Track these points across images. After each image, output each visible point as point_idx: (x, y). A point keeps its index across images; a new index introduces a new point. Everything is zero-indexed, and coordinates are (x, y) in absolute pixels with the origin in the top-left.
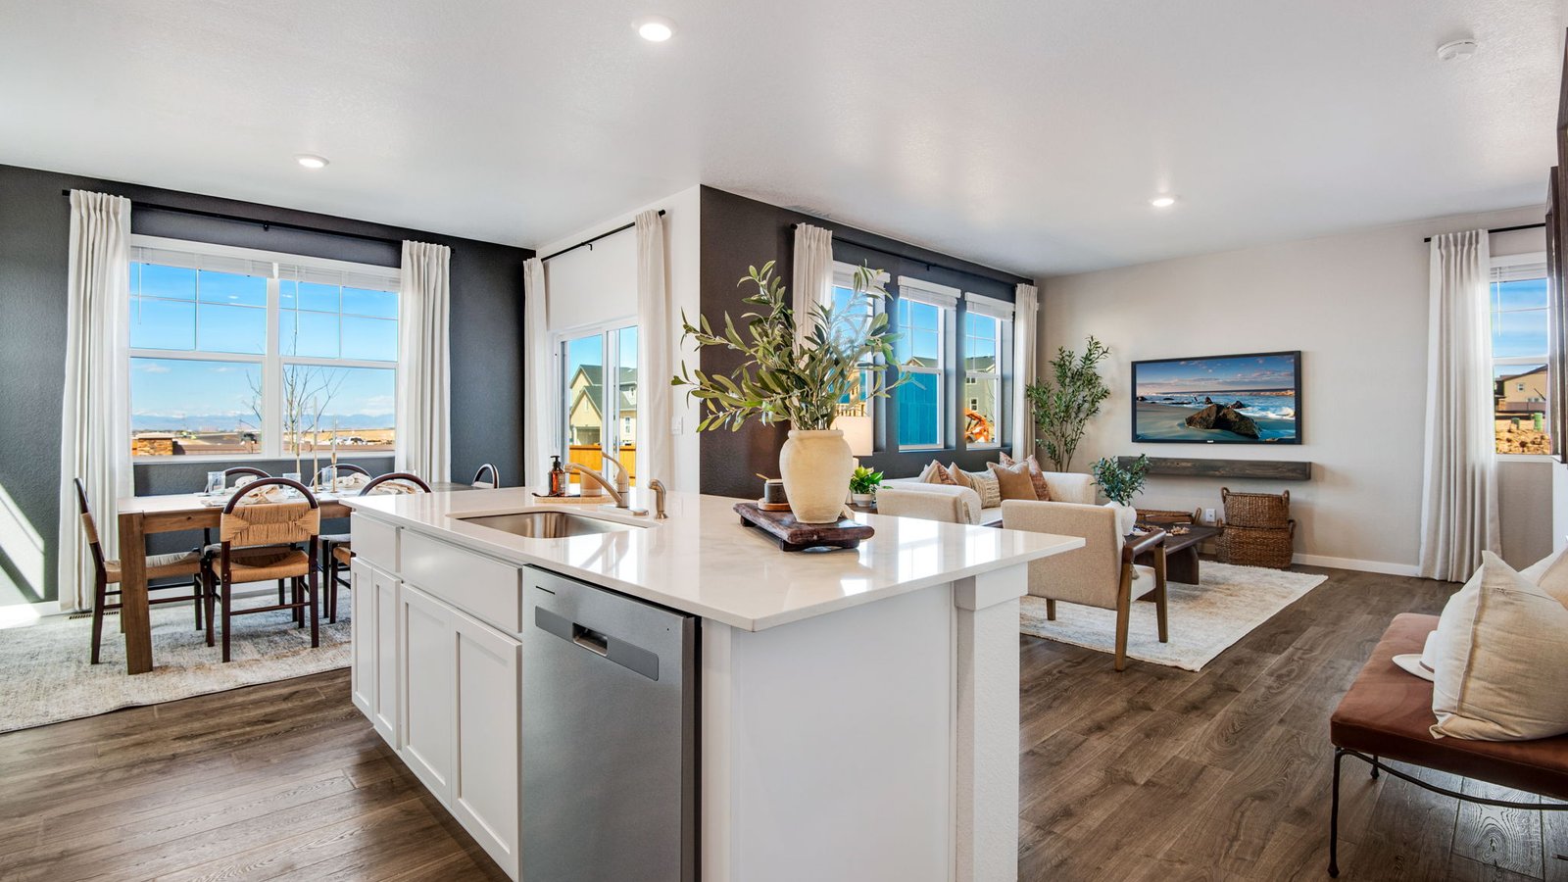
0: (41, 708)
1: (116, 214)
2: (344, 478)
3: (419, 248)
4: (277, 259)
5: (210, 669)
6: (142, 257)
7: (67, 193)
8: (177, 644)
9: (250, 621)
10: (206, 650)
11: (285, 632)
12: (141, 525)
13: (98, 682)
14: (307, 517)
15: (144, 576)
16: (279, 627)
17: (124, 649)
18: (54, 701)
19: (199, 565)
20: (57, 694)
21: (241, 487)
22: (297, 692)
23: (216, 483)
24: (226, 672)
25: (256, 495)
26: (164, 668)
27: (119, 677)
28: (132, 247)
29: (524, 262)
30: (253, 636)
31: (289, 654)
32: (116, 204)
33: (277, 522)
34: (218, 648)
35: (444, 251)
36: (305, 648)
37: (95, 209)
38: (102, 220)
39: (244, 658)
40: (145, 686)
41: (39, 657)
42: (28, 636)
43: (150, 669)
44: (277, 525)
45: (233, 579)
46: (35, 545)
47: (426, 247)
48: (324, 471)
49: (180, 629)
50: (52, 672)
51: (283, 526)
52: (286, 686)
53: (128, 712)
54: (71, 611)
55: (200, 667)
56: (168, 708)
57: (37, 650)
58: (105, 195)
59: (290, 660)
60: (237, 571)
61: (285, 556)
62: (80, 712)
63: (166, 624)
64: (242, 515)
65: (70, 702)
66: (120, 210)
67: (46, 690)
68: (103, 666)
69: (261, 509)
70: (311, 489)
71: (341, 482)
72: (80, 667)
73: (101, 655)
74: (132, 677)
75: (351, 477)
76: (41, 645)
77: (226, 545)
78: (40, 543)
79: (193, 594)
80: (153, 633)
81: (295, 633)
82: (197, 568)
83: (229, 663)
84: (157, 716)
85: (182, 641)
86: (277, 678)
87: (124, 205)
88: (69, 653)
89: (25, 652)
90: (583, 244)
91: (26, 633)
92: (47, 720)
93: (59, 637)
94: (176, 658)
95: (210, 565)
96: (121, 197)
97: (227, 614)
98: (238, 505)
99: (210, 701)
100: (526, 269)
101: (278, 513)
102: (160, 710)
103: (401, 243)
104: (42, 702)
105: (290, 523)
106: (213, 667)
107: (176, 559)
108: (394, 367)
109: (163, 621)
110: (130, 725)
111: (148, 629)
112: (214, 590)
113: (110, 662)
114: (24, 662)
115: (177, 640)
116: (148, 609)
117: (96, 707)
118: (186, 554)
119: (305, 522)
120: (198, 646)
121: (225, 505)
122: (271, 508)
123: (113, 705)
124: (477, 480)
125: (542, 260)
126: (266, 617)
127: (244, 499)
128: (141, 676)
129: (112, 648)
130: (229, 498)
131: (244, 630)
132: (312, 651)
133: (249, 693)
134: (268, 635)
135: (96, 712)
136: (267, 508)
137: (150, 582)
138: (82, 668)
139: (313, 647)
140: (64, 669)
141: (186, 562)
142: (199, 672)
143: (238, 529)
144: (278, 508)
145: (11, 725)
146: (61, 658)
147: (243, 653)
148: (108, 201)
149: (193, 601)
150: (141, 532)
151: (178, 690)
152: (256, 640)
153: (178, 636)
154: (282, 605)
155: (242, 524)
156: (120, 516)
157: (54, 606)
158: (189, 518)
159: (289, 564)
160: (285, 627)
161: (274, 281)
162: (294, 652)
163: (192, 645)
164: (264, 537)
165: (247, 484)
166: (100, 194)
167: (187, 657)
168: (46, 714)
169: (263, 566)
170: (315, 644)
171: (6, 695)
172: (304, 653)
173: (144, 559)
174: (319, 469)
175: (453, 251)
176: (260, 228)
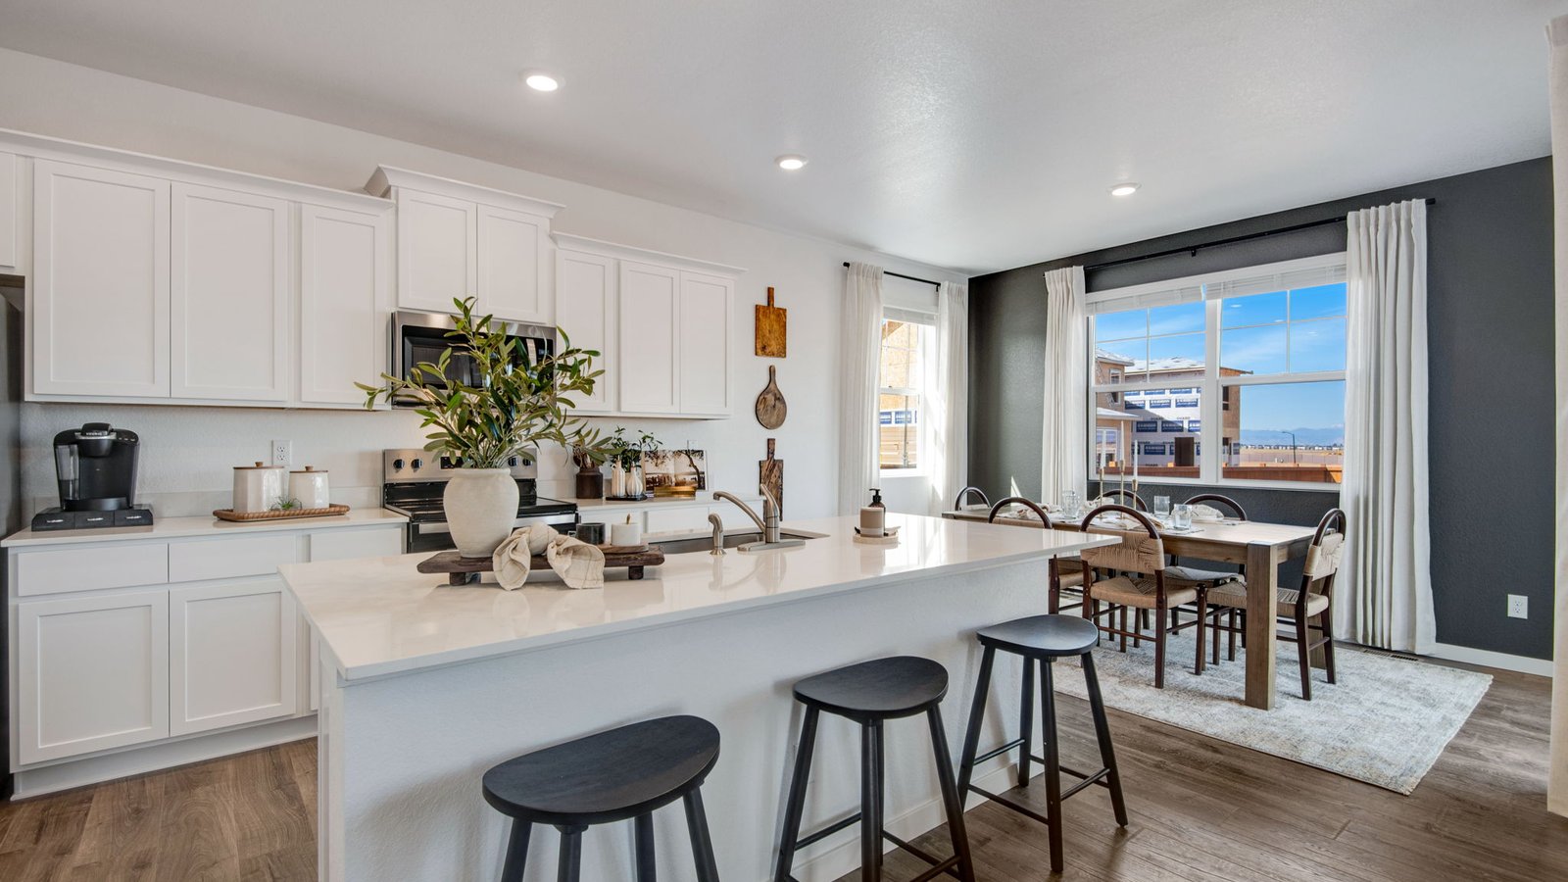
1: (1072, 281)
3: (1368, 216)
6: (1094, 311)
28: (1087, 304)
32: (1071, 272)
35: (1417, 206)
58: (1064, 269)
66: (1077, 278)
96: (1075, 267)
103: (1345, 218)
148: (1066, 273)
175: (1430, 203)
176: (1188, 254)
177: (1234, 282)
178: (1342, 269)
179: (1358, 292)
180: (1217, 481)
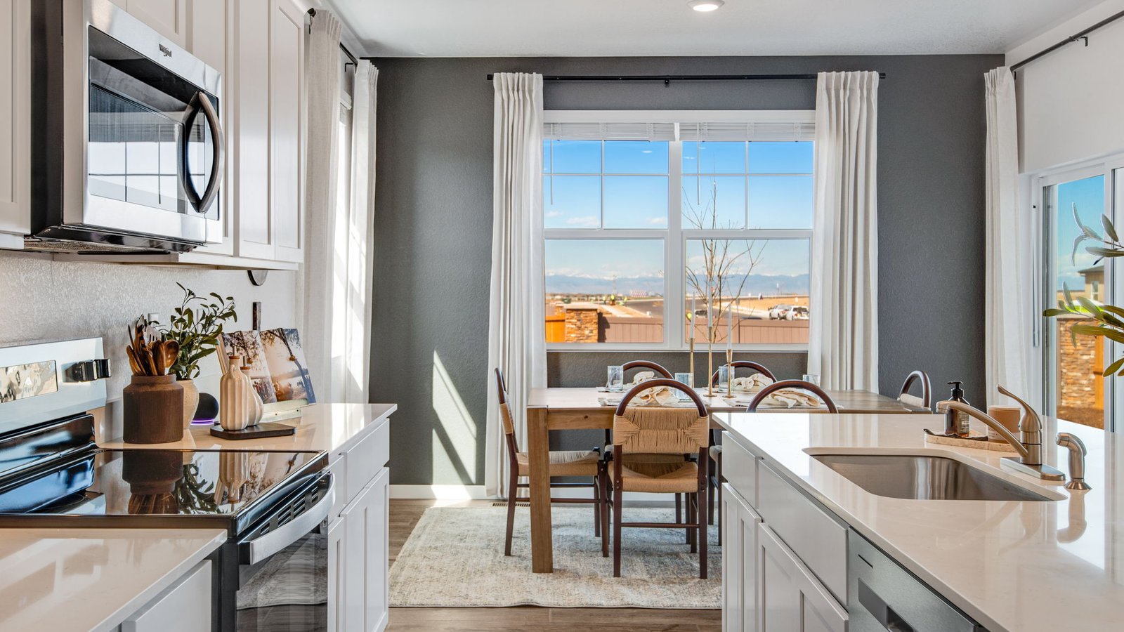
0: (463, 590)
1: (530, 92)
2: (743, 380)
3: (838, 79)
4: (677, 118)
5: (601, 582)
6: (554, 134)
7: (490, 78)
8: (577, 548)
9: (646, 535)
10: (600, 559)
11: (677, 555)
12: (546, 420)
13: (508, 574)
14: (695, 427)
15: (547, 473)
16: (673, 547)
17: (529, 545)
18: (474, 585)
19: (596, 467)
20: (477, 579)
21: (638, 384)
22: (677, 625)
23: (616, 377)
24: (615, 588)
25: (647, 396)
26: (563, 572)
27: (525, 573)
28: (545, 124)
29: (986, 75)
30: (645, 552)
31: (676, 581)
32: (531, 80)
33: (666, 428)
34: (610, 560)
35: (870, 78)
36: (694, 578)
37: (513, 90)
38: (519, 100)
39: (633, 576)
40: (545, 587)
41: (467, 540)
42: (460, 518)
43: (551, 570)
44: (666, 432)
45: (624, 486)
46: (470, 429)
47: (846, 77)
48: (721, 369)
49: (581, 533)
50: (475, 557)
51: (672, 433)
52: (668, 617)
53: (528, 610)
54: (494, 497)
55: (593, 577)
56: (561, 614)
57: (466, 532)
58: (521, 73)
59: (676, 588)
60: (629, 478)
61: (678, 467)
62: (491, 601)
63: (570, 525)
64: (634, 418)
65: (485, 590)
66: (534, 88)
67: (469, 574)
68: (515, 559)
69: (651, 412)
70: (701, 393)
71: (740, 384)
72: (495, 556)
73: (513, 548)
74: (536, 575)
75: (750, 379)
76: (469, 528)
77: (618, 448)
78: (473, 428)
79: (593, 498)
80: (555, 533)
81: (686, 557)
82: (594, 470)
83: (619, 579)
84: (550, 621)
85: (581, 546)
86: (660, 605)
87: (537, 80)
88: (489, 540)
89: (457, 533)
90: (1072, 39)
91: (459, 514)
92: (466, 603)
93: (484, 523)
94: (574, 563)
95: (606, 468)
96: (534, 73)
97: (619, 525)
98: (630, 406)
99: (598, 615)
100: (988, 84)
101: (669, 418)
102: (554, 614)
103: (815, 77)
104: (464, 585)
105: (679, 430)
106: (604, 580)
107: (578, 457)
108: (808, 235)
109: (568, 521)
110: (529, 623)
111: (550, 527)
112: (609, 496)
113: (519, 557)
114: (455, 543)
115: (577, 543)
116: (550, 507)
117: (503, 599)
118: (587, 452)
119: (693, 432)
120: (594, 554)
121: (618, 405)
122: (660, 412)
123: (517, 600)
124: (905, 391)
125: (1012, 68)
126: (662, 534)
127: (636, 399)
128: (542, 575)
129: (523, 541)
130: (621, 397)
131: (639, 545)
132: (699, 582)
133: (632, 616)
134: (660, 554)
135: (504, 604)
136: (657, 412)
137: (553, 479)
138: (498, 558)
139: (701, 578)
140: (484, 556)
141: (586, 462)
142: (591, 582)
143: (629, 433)
144: (667, 412)
145: (441, 601)
146: (483, 544)
147: (633, 570)
148: (524, 79)
149: (593, 504)
150: (546, 427)
151: (570, 598)
152: (647, 558)
153: (578, 539)
154: (678, 524)
155: (632, 427)
156: (529, 410)
157: (482, 490)
158: (586, 417)
159: (679, 477)
160: (677, 549)
161: (677, 143)
162: (682, 579)
163: (590, 552)
164: (653, 443)
165: (643, 381)
166: (517, 73)
167: (583, 565)
168: (466, 596)
169: (655, 476)
170: (703, 575)
171: (440, 571)
172: (691, 583)
173: (547, 456)
174: (715, 368)
175: (882, 76)
176: (661, 84)
177: (709, 125)
178: (810, 127)
179: (825, 151)
180: (682, 346)
